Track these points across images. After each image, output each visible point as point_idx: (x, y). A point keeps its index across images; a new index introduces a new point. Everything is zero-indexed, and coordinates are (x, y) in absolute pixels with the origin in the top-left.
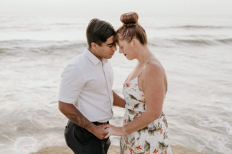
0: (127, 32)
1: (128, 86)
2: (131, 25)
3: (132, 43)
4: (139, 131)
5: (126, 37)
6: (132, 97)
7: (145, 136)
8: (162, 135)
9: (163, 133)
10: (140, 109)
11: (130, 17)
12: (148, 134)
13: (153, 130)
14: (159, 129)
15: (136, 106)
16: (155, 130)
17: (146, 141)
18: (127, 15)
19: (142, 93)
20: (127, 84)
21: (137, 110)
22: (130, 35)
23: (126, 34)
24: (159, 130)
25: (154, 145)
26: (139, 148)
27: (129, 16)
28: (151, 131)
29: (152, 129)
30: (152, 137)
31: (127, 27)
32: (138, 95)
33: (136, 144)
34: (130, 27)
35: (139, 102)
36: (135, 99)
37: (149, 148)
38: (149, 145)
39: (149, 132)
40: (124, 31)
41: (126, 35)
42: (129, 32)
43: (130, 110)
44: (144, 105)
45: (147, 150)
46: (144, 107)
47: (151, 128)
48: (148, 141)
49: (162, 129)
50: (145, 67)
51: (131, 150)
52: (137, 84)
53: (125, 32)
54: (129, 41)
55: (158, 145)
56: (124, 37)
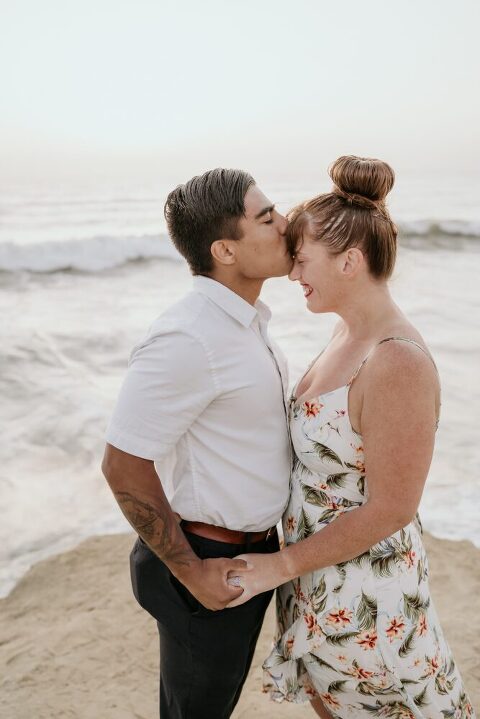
0: (340, 220)
1: (312, 412)
2: (362, 200)
3: (341, 261)
4: (341, 565)
5: (328, 235)
6: (326, 452)
7: (361, 579)
8: (414, 569)
9: (416, 563)
10: (349, 490)
11: (370, 173)
12: (371, 573)
13: (388, 559)
14: (404, 553)
15: (335, 480)
16: (393, 556)
17: (364, 597)
18: (362, 162)
19: (357, 441)
20: (307, 405)
21: (336, 493)
22: (344, 234)
23: (335, 226)
24: (405, 557)
25: (391, 607)
26: (340, 616)
27: (367, 167)
28: (381, 563)
29: (384, 556)
30: (384, 580)
31: (344, 204)
32: (345, 445)
33: (332, 606)
34: (356, 206)
35: (346, 469)
36: (334, 457)
37: (375, 617)
38: (374, 607)
39: (373, 564)
40: (331, 214)
41: (333, 229)
42: (346, 221)
43: (310, 491)
44: (362, 479)
45: (368, 625)
46: (360, 485)
47: (381, 552)
48: (371, 596)
49: (412, 551)
50: (371, 351)
51: (312, 623)
52: (345, 409)
53: (333, 219)
54: (334, 250)
55: (402, 604)
56: (324, 234)
